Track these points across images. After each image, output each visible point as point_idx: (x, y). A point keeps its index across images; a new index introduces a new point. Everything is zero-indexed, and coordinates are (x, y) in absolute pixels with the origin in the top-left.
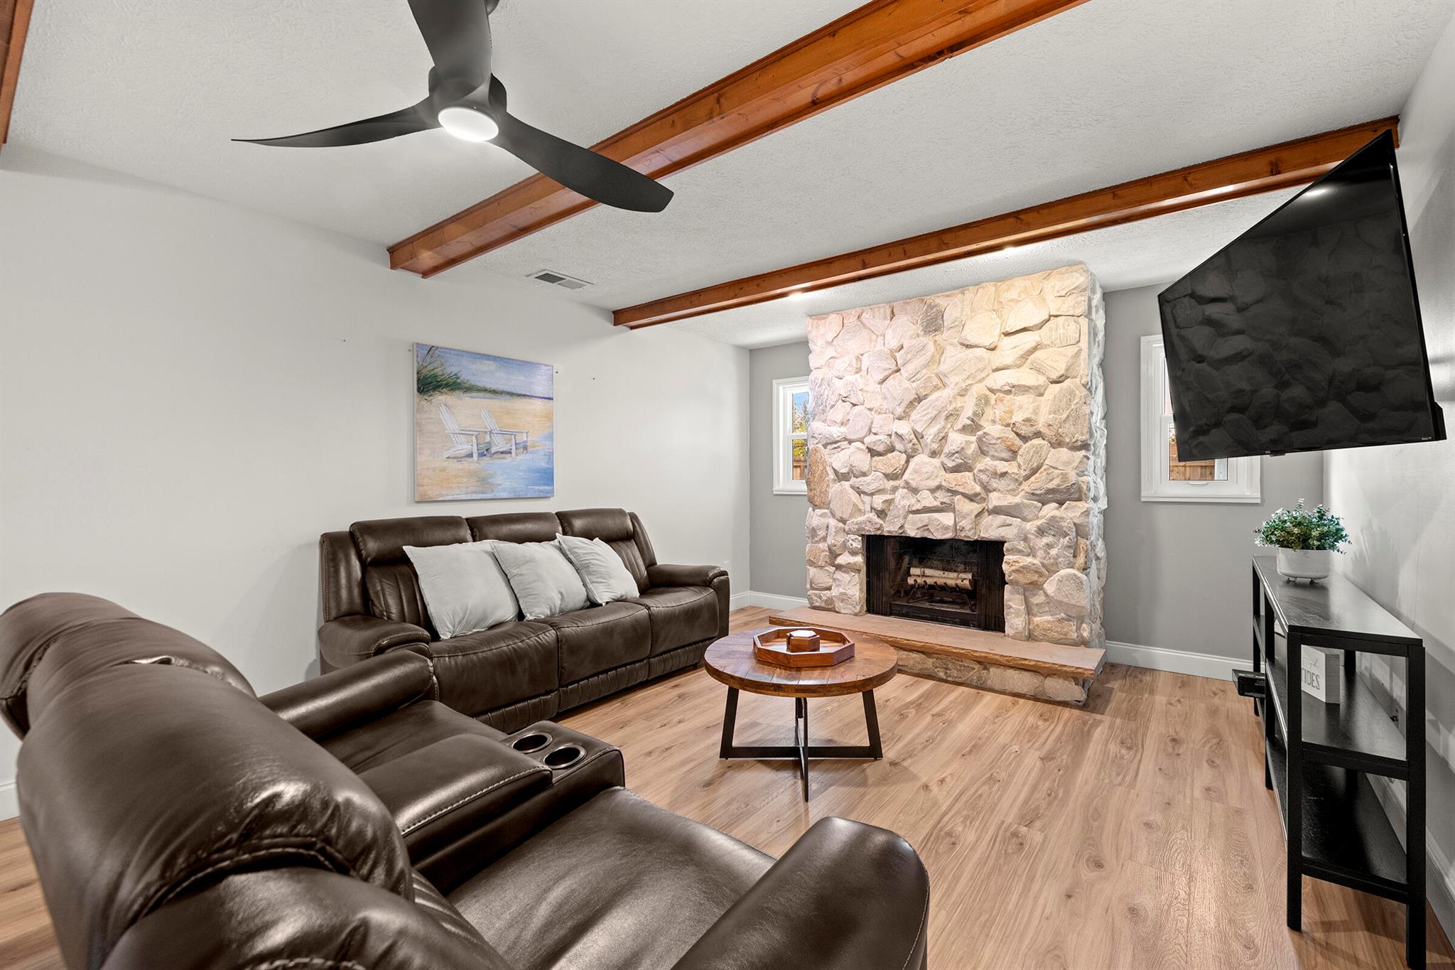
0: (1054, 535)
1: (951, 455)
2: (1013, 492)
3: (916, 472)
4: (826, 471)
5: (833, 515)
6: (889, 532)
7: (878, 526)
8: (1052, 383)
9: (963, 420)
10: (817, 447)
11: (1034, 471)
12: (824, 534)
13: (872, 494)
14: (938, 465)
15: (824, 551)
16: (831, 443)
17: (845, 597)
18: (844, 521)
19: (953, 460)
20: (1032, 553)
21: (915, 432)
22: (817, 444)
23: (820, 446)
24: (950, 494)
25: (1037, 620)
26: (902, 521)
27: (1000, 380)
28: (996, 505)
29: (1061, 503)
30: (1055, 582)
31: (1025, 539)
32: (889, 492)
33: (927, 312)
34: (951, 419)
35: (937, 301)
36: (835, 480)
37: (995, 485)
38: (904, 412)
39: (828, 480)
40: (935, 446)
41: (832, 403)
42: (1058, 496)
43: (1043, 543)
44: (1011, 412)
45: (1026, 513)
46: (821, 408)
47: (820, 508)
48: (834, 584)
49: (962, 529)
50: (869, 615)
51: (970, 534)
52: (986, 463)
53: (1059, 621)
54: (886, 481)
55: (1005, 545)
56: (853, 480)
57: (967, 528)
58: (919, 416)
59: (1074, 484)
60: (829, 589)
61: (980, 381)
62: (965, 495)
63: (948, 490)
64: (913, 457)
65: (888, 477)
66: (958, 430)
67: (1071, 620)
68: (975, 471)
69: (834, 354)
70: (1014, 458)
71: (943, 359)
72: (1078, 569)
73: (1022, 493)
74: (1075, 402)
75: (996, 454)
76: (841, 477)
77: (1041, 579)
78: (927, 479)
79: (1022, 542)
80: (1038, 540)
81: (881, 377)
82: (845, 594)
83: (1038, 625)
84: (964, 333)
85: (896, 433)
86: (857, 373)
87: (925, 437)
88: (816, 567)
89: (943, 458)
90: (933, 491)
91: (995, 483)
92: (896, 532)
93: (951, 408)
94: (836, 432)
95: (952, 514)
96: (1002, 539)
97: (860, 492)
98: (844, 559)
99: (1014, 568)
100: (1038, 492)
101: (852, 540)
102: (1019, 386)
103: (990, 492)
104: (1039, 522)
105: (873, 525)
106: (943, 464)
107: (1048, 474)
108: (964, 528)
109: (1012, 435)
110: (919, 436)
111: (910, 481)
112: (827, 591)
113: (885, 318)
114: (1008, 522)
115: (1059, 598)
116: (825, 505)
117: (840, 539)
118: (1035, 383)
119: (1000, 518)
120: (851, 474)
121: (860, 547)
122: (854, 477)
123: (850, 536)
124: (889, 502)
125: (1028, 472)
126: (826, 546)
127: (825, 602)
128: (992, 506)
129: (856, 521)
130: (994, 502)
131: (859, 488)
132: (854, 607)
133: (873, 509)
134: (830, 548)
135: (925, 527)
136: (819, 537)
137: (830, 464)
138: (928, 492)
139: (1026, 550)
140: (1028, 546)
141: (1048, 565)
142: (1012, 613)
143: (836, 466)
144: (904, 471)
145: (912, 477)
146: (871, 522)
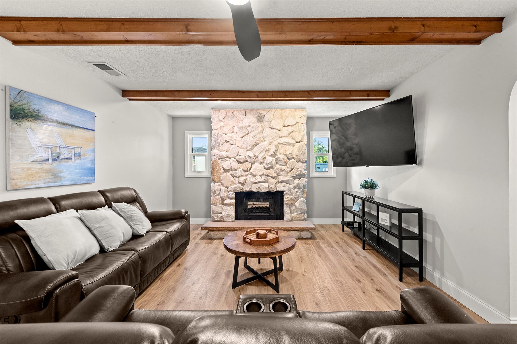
0: (298, 189)
1: (267, 164)
2: (286, 176)
3: (255, 169)
4: (220, 169)
5: (223, 185)
6: (246, 190)
7: (241, 189)
8: (297, 143)
9: (271, 152)
10: (216, 160)
11: (292, 169)
12: (219, 192)
13: (239, 177)
14: (263, 167)
15: (219, 199)
16: (222, 158)
17: (229, 215)
18: (227, 187)
19: (268, 166)
20: (292, 194)
21: (255, 155)
22: (216, 158)
23: (217, 159)
24: (267, 177)
25: (293, 214)
26: (250, 186)
27: (283, 140)
28: (282, 180)
29: (299, 179)
30: (299, 203)
31: (290, 190)
32: (245, 176)
33: (258, 115)
34: (267, 152)
35: (262, 112)
36: (223, 172)
37: (281, 174)
38: (251, 148)
39: (221, 172)
40: (262, 161)
41: (223, 143)
42: (299, 177)
43: (295, 191)
44: (286, 151)
45: (290, 182)
46: (217, 145)
47: (217, 183)
48: (223, 211)
49: (271, 188)
50: (236, 221)
51: (274, 189)
52: (278, 166)
53: (299, 214)
54: (244, 172)
55: (285, 192)
56: (231, 172)
57: (273, 188)
58: (256, 150)
59: (303, 173)
60: (221, 213)
61: (276, 140)
62: (272, 177)
63: (266, 175)
64: (253, 164)
65: (245, 171)
66: (269, 156)
67: (302, 214)
68: (275, 169)
69: (223, 125)
70: (286, 165)
71: (264, 132)
72: (304, 198)
73: (289, 176)
74: (303, 149)
75: (281, 164)
76: (226, 171)
77: (294, 202)
78: (259, 172)
79: (289, 191)
80: (294, 190)
81: (242, 135)
82: (229, 214)
83: (293, 216)
84: (271, 124)
85: (248, 156)
86: (232, 133)
87: (258, 157)
88: (215, 205)
89: (264, 164)
90: (261, 176)
91: (281, 173)
92: (248, 190)
93: (267, 148)
94: (225, 154)
95: (267, 183)
96: (283, 191)
97: (234, 176)
98: (227, 201)
99: (287, 199)
100: (294, 176)
101: (231, 194)
102: (288, 143)
103: (279, 176)
104: (294, 185)
105: (239, 188)
106: (264, 167)
107: (296, 170)
108: (272, 188)
109: (286, 158)
110: (256, 157)
111: (253, 172)
112: (220, 214)
113: (243, 115)
114: (285, 185)
115: (300, 207)
116: (220, 181)
117: (226, 194)
118: (293, 143)
119: (283, 184)
120: (230, 170)
121: (234, 196)
122: (231, 171)
123: (230, 193)
124: (245, 180)
125: (290, 170)
126: (220, 197)
127: (220, 218)
128: (280, 180)
129: (233, 187)
130: (281, 179)
131: (233, 175)
132: (232, 219)
133: (239, 182)
134: (221, 198)
135: (259, 188)
136: (217, 194)
137: (221, 166)
138: (259, 176)
139: (290, 194)
140: (291, 193)
141: (296, 197)
142: (286, 214)
143: (224, 167)
144: (250, 169)
145: (253, 171)
146: (239, 187)
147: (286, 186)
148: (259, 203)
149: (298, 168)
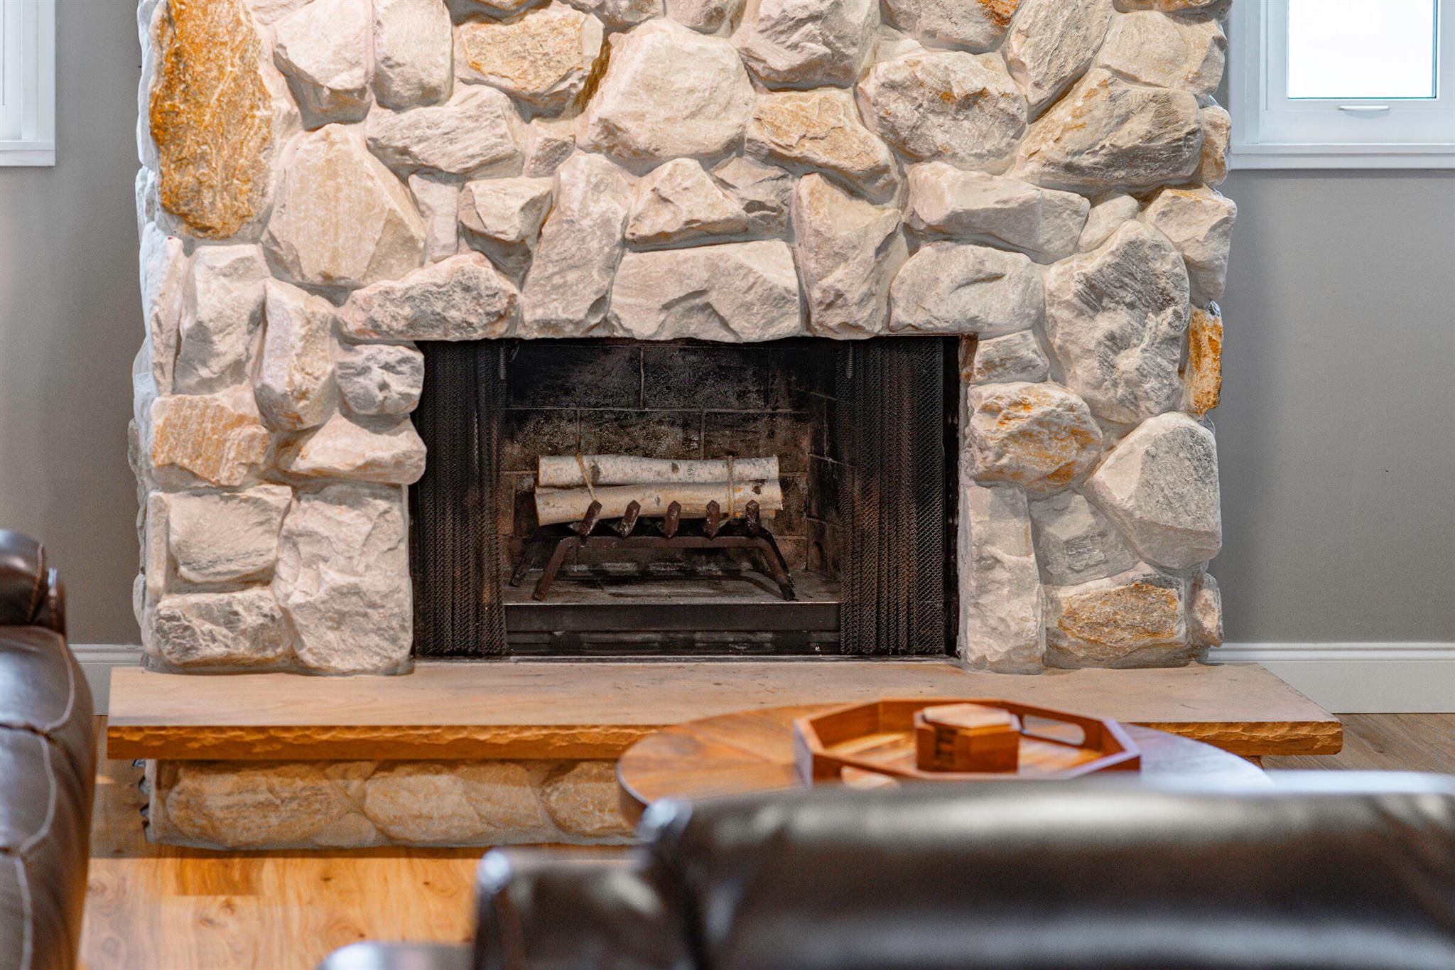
0: (1131, 306)
1: (786, 25)
2: (996, 161)
3: (650, 88)
4: (257, 81)
5: (280, 265)
6: (545, 324)
7: (500, 305)
11: (1064, 90)
12: (241, 349)
13: (462, 178)
14: (733, 62)
15: (241, 420)
17: (353, 604)
18: (333, 289)
19: (794, 46)
20: (1058, 369)
24: (776, 172)
25: (1068, 594)
26: (598, 280)
28: (959, 209)
29: (1145, 198)
30: (1137, 462)
31: (1040, 324)
32: (529, 165)
36: (289, 120)
37: (940, 138)
39: (268, 121)
42: (1143, 175)
43: (1099, 334)
45: (1046, 233)
47: (226, 239)
48: (287, 556)
49: (836, 299)
50: (421, 665)
51: (861, 316)
53: (1139, 589)
54: (517, 121)
55: (984, 348)
56: (379, 121)
57: (853, 296)
59: (1193, 133)
60: (264, 577)
62: (837, 177)
63: (773, 158)
64: (625, 28)
65: (532, 104)
67: (1169, 584)
68: (870, 86)
72: (1192, 413)
73: (1033, 166)
75: (946, 27)
77: (1086, 457)
78: (693, 115)
79: (1029, 333)
80: (1081, 324)
82: (355, 591)
83: (1072, 615)
88: (197, 493)
89: (748, 36)
90: (709, 160)
91: (939, 131)
92: (577, 324)
95: (779, 246)
96: (968, 329)
97: (405, 167)
98: (335, 447)
99: (1013, 426)
100: (1086, 161)
101: (387, 367)
103: (916, 158)
104: (1092, 264)
105: (470, 297)
106: (748, 58)
107: (1113, 99)
108: (839, 295)
111: (624, 124)
112: (253, 593)
114: (991, 267)
115: (1149, 512)
116: (251, 224)
117: (323, 364)
119: (966, 257)
120: (371, 97)
121: (417, 392)
122: (382, 104)
123: (366, 351)
124: (540, 208)
125: (1046, 92)
126: (248, 396)
127: (256, 635)
128: (932, 213)
129: (399, 286)
130: (940, 198)
131: (404, 151)
132: (394, 640)
133: (470, 236)
134: (269, 406)
135: (696, 300)
136: (216, 366)
137: (267, 48)
138: (693, 164)
139: (1042, 361)
140: (1048, 349)
141: (1110, 406)
142: (1001, 583)
143: (303, 60)
144: (592, 84)
145: (631, 107)
146: (467, 289)
147: (996, 277)
148: (663, 466)
149: (1134, 79)
